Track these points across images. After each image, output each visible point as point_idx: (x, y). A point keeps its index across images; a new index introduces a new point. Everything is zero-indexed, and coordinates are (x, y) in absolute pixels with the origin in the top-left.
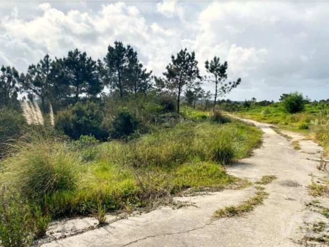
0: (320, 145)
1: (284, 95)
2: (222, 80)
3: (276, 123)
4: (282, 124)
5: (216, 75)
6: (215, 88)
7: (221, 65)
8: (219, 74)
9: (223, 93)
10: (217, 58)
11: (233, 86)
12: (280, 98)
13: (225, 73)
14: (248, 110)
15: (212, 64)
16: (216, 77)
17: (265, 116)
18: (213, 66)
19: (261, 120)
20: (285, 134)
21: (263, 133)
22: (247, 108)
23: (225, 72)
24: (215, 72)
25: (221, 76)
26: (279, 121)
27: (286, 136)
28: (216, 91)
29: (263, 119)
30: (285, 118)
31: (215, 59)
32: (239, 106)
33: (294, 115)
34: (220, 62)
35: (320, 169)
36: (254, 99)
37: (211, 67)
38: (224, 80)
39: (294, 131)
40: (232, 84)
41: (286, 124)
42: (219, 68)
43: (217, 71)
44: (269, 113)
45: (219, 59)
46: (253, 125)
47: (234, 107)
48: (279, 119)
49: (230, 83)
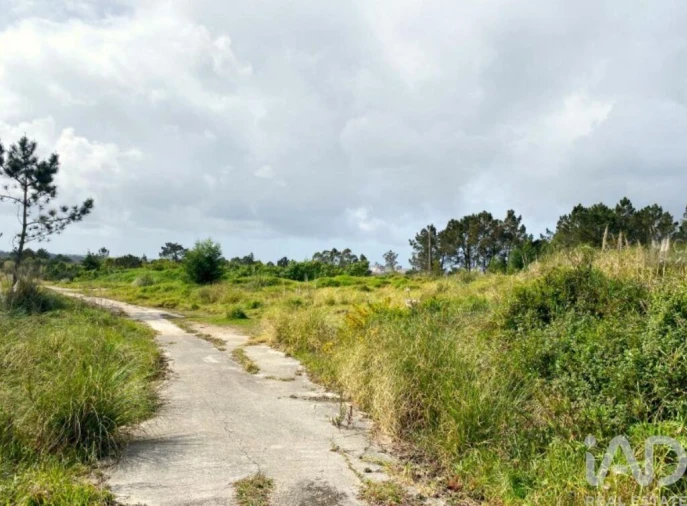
0: (288, 355)
1: (169, 245)
2: (42, 199)
3: (173, 306)
4: (187, 309)
5: (25, 186)
6: (22, 219)
7: (39, 162)
8: (33, 185)
9: (45, 233)
10: (29, 143)
11: (73, 217)
12: (161, 251)
13: (51, 184)
14: (96, 276)
15: (15, 156)
16: (26, 190)
17: (145, 291)
18: (17, 160)
19: (138, 301)
20: (205, 331)
21: (156, 333)
22: (93, 271)
23: (51, 180)
24: (22, 176)
25: (40, 189)
26: (178, 301)
27: (208, 338)
28: (25, 225)
29: (140, 297)
30: (187, 294)
31: (23, 143)
32: (69, 266)
33: (207, 288)
34: (36, 153)
35: (338, 424)
36: (104, 250)
37: (9, 164)
38: (48, 201)
39: (218, 323)
40: (70, 211)
41: (195, 308)
42: (35, 167)
43: (28, 174)
44: (151, 283)
45: (34, 146)
46: (122, 314)
47: (56, 267)
48: (176, 296)
49: (65, 209)
